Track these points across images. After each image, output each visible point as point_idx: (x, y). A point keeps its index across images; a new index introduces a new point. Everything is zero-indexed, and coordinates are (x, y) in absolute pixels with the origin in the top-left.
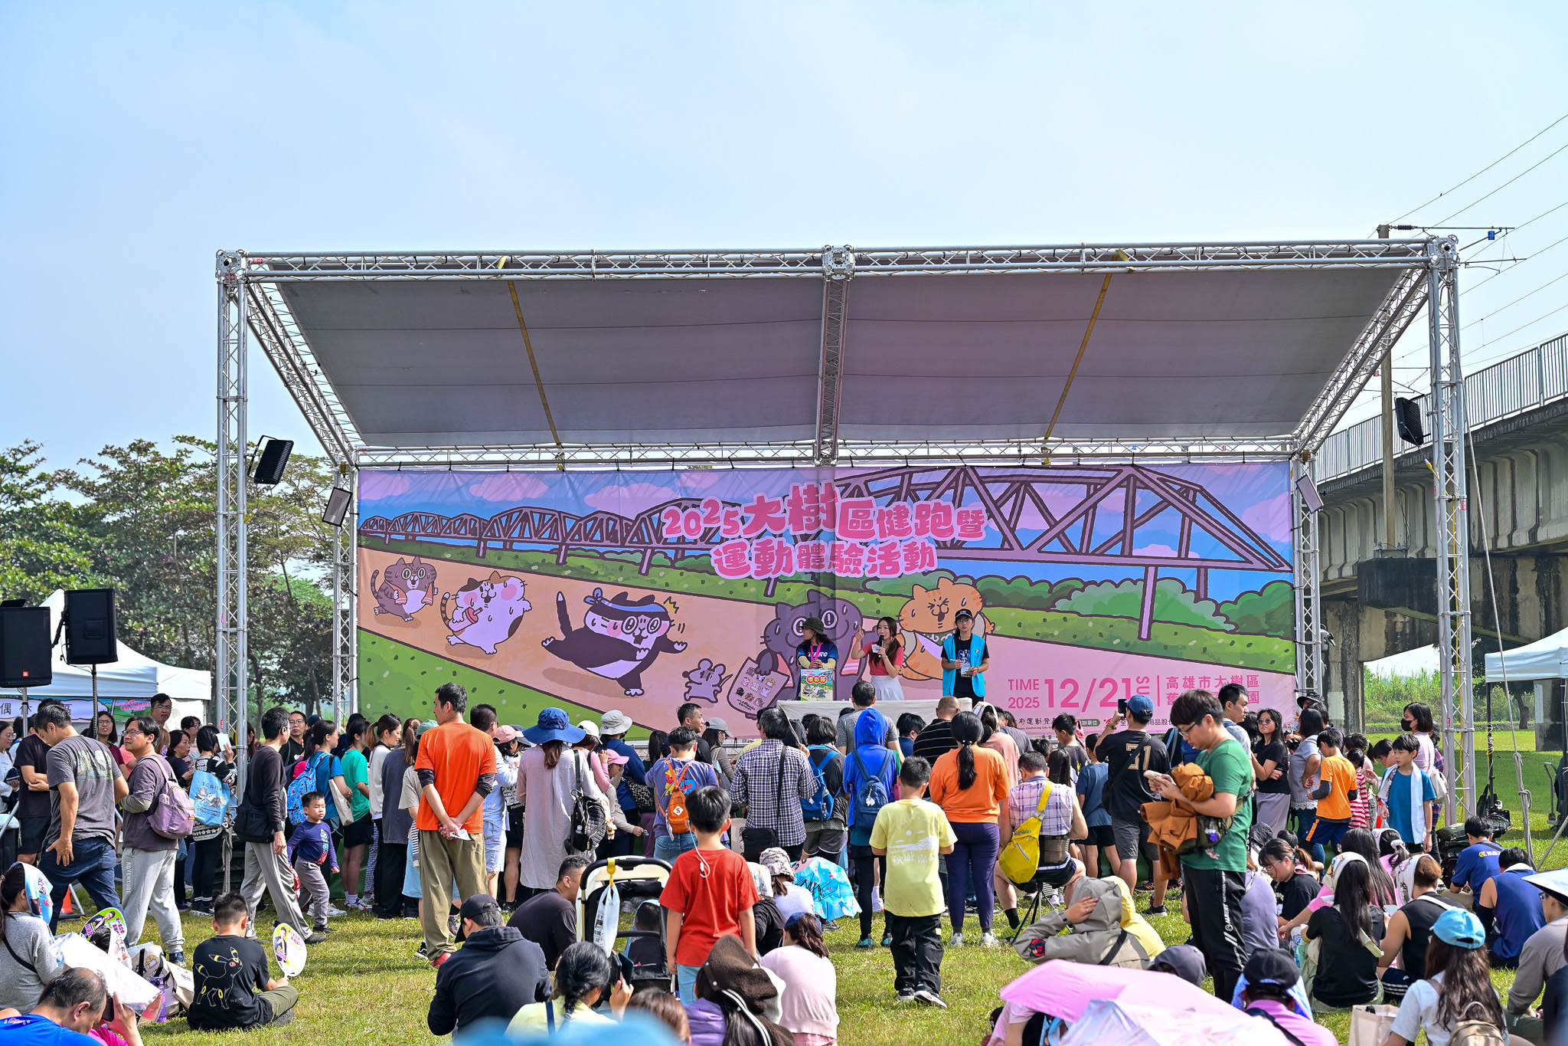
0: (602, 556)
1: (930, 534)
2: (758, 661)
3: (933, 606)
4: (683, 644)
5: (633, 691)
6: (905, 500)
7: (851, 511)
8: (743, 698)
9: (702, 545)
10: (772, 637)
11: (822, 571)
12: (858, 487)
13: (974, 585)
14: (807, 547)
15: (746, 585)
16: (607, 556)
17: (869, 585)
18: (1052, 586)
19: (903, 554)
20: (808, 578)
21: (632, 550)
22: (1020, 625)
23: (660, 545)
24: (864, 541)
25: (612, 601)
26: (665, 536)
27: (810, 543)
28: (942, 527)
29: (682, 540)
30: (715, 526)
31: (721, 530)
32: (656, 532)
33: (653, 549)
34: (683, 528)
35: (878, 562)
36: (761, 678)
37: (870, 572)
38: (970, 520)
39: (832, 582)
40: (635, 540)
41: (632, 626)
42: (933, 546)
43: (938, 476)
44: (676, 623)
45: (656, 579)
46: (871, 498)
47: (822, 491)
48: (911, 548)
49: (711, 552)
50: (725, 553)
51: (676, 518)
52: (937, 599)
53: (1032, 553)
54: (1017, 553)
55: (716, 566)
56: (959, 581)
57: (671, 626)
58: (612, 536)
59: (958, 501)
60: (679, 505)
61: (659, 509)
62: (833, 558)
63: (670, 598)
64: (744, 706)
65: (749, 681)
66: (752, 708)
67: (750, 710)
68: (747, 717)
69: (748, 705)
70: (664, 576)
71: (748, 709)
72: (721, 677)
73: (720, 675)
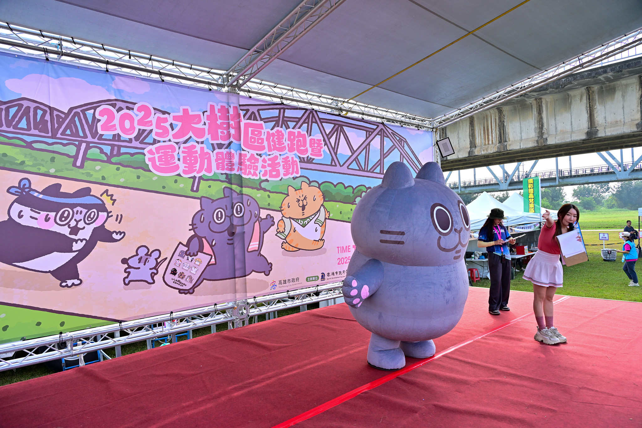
0: (29, 145)
1: (296, 152)
2: (187, 245)
3: (299, 201)
4: (120, 233)
5: (70, 282)
6: (282, 127)
7: (250, 129)
8: (176, 277)
9: (135, 144)
10: (198, 224)
11: (233, 173)
12: (253, 113)
13: (319, 188)
14: (222, 153)
15: (176, 181)
16: (34, 145)
17: (263, 185)
18: (354, 189)
19: (282, 164)
20: (223, 178)
21: (65, 142)
22: (341, 213)
23: (96, 140)
24: (259, 152)
25: (44, 192)
26: (100, 132)
27: (224, 151)
28: (302, 148)
29: (117, 137)
30: (149, 128)
31: (153, 133)
32: (91, 127)
33: (88, 143)
34: (118, 126)
35: (268, 169)
36: (190, 258)
37: (264, 175)
38: (316, 145)
39: (241, 182)
40: (68, 132)
41: (66, 218)
42: (298, 160)
43: (299, 114)
44: (114, 214)
45: (92, 172)
46: (262, 122)
47: (231, 112)
48: (286, 160)
49: (145, 151)
50: (158, 153)
51: (111, 117)
52: (301, 196)
53: (344, 169)
54: (338, 169)
55: (150, 164)
56: (312, 184)
57: (108, 217)
58: (41, 126)
59: (309, 132)
60: (114, 106)
61: (94, 105)
62: (240, 163)
63: (107, 191)
64: (178, 284)
65: (181, 262)
66: (184, 284)
67: (183, 286)
68: (180, 293)
69: (180, 283)
70: (100, 170)
71: (181, 286)
72: (157, 261)
73: (156, 259)
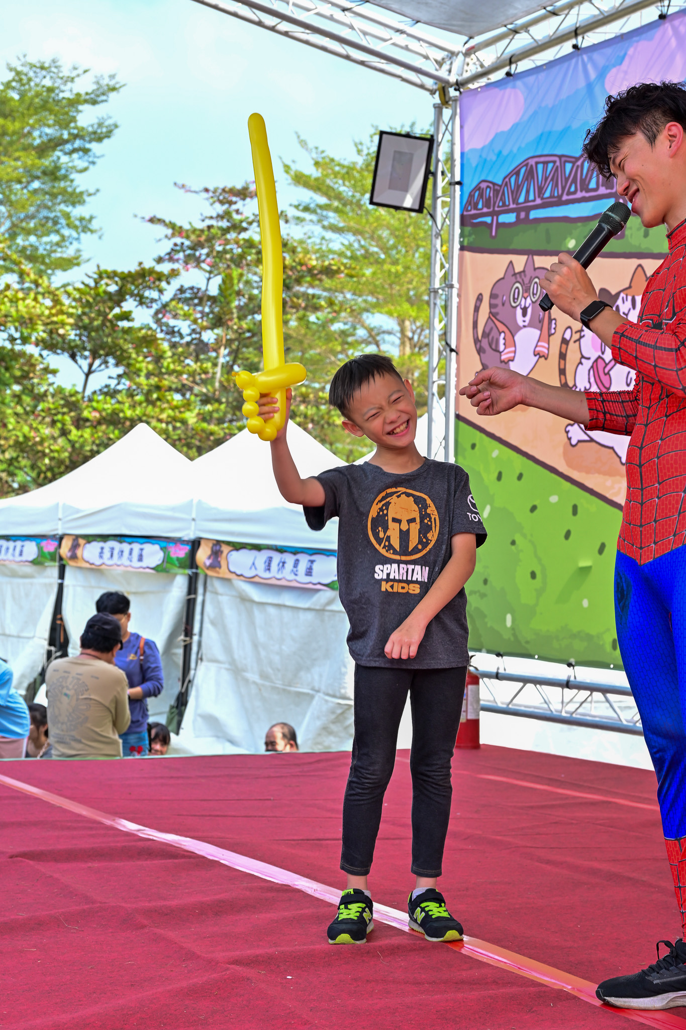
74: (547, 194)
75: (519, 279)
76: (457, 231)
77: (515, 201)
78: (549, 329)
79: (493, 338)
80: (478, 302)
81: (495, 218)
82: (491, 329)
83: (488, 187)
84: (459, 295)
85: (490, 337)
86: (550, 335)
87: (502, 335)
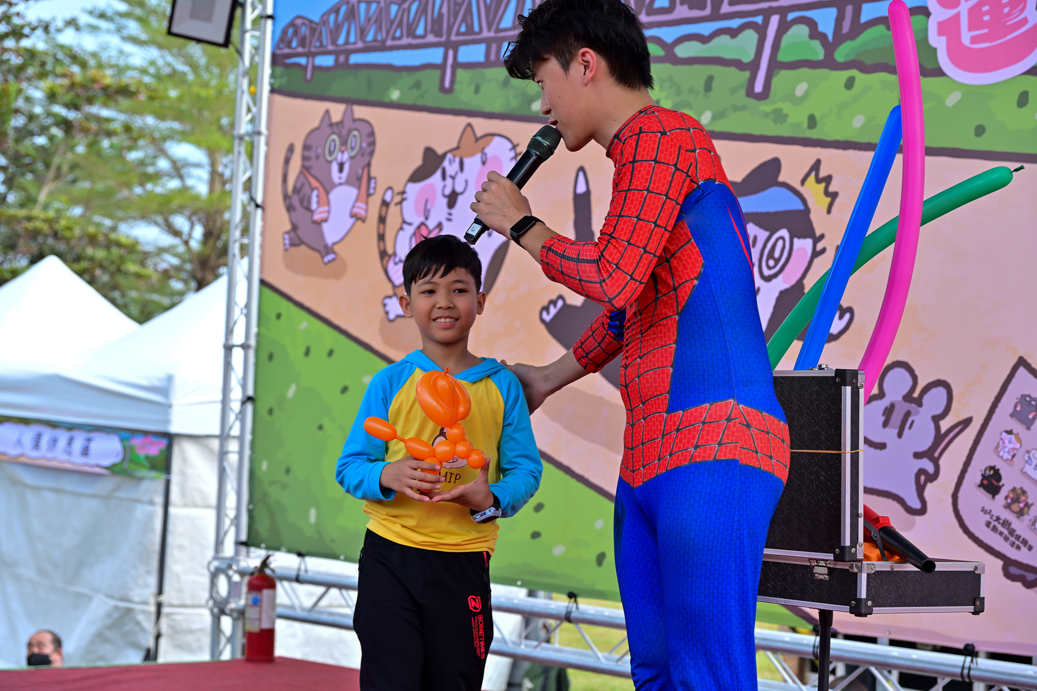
0: (671, 54)
8: (997, 505)
15: (1023, 100)
16: (682, 51)
21: (735, 23)
33: (783, 13)
44: (830, 245)
45: (787, 107)
55: (937, 41)
57: (816, 254)
63: (816, 166)
64: (1001, 533)
65: (1018, 446)
66: (1025, 542)
67: (1018, 548)
68: (1008, 575)
69: (1012, 532)
70: (806, 95)
71: (1013, 544)
72: (937, 428)
73: (937, 419)
74: (370, 37)
75: (336, 130)
76: (267, 70)
77: (334, 41)
78: (368, 188)
79: (304, 196)
80: (289, 154)
81: (311, 60)
82: (303, 185)
83: (304, 24)
84: (267, 144)
85: (302, 193)
86: (369, 195)
87: (315, 193)
